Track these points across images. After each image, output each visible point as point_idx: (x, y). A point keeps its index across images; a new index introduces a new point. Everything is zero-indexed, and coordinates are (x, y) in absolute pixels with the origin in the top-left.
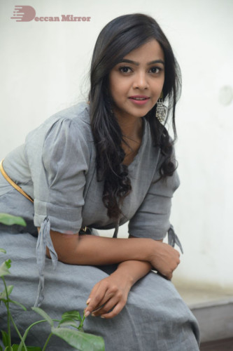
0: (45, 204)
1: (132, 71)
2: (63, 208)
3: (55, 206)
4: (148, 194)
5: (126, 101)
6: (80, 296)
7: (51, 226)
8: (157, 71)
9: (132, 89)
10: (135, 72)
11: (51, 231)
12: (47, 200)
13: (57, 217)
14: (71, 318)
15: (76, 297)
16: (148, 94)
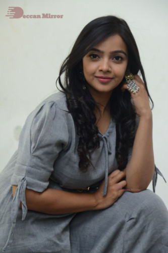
0: (25, 167)
1: (99, 57)
2: (39, 171)
3: (33, 169)
5: (93, 79)
7: (27, 185)
8: (120, 59)
9: (98, 71)
10: (101, 59)
11: (26, 189)
12: (27, 164)
13: (33, 178)
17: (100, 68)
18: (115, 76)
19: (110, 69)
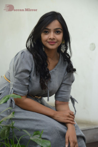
4: (62, 83)
6: (39, 125)
14: (37, 134)
15: (38, 125)
16: (55, 41)
17: (49, 38)
18: (58, 41)
19: (54, 38)
